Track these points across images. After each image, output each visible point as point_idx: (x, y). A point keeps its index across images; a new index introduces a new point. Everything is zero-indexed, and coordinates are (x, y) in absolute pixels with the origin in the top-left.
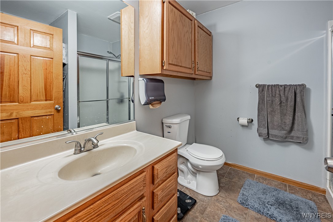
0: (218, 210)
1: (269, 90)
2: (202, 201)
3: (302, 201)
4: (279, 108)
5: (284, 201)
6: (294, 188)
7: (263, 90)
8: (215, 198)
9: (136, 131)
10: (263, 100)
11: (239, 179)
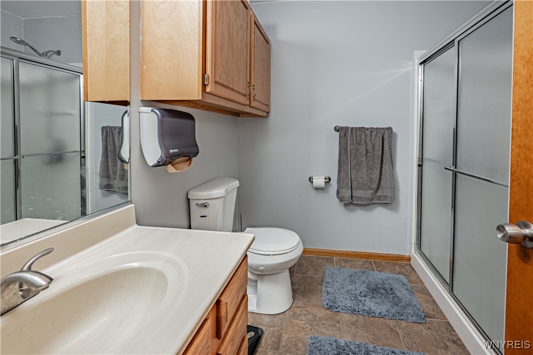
0: (299, 331)
1: (352, 134)
2: (270, 326)
3: (393, 279)
4: (364, 159)
5: (377, 286)
6: (381, 264)
7: (345, 135)
8: (291, 313)
9: (136, 226)
10: (346, 149)
11: (316, 269)
